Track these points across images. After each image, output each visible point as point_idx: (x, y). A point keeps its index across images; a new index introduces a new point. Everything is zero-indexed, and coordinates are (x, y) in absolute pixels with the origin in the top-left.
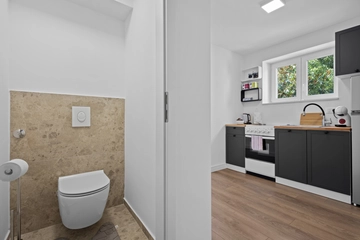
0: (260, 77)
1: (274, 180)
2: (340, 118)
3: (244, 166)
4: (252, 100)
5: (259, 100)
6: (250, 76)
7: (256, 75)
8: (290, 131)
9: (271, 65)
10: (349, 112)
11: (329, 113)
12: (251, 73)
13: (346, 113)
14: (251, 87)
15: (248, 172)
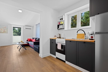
0: (63, 20)
1: (65, 62)
2: (91, 36)
3: (55, 55)
4: (61, 29)
5: (63, 29)
6: (60, 19)
7: (62, 19)
8: (70, 41)
9: (68, 15)
10: (95, 33)
11: (87, 34)
12: (61, 18)
13: (94, 34)
14: (61, 23)
15: (57, 58)
